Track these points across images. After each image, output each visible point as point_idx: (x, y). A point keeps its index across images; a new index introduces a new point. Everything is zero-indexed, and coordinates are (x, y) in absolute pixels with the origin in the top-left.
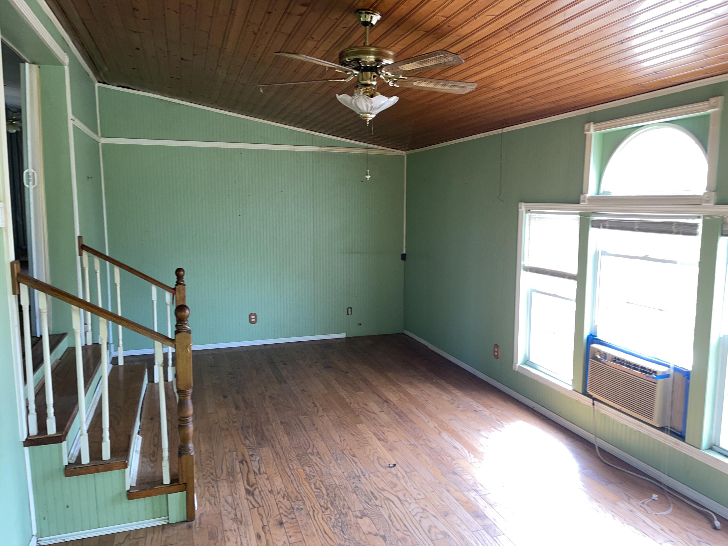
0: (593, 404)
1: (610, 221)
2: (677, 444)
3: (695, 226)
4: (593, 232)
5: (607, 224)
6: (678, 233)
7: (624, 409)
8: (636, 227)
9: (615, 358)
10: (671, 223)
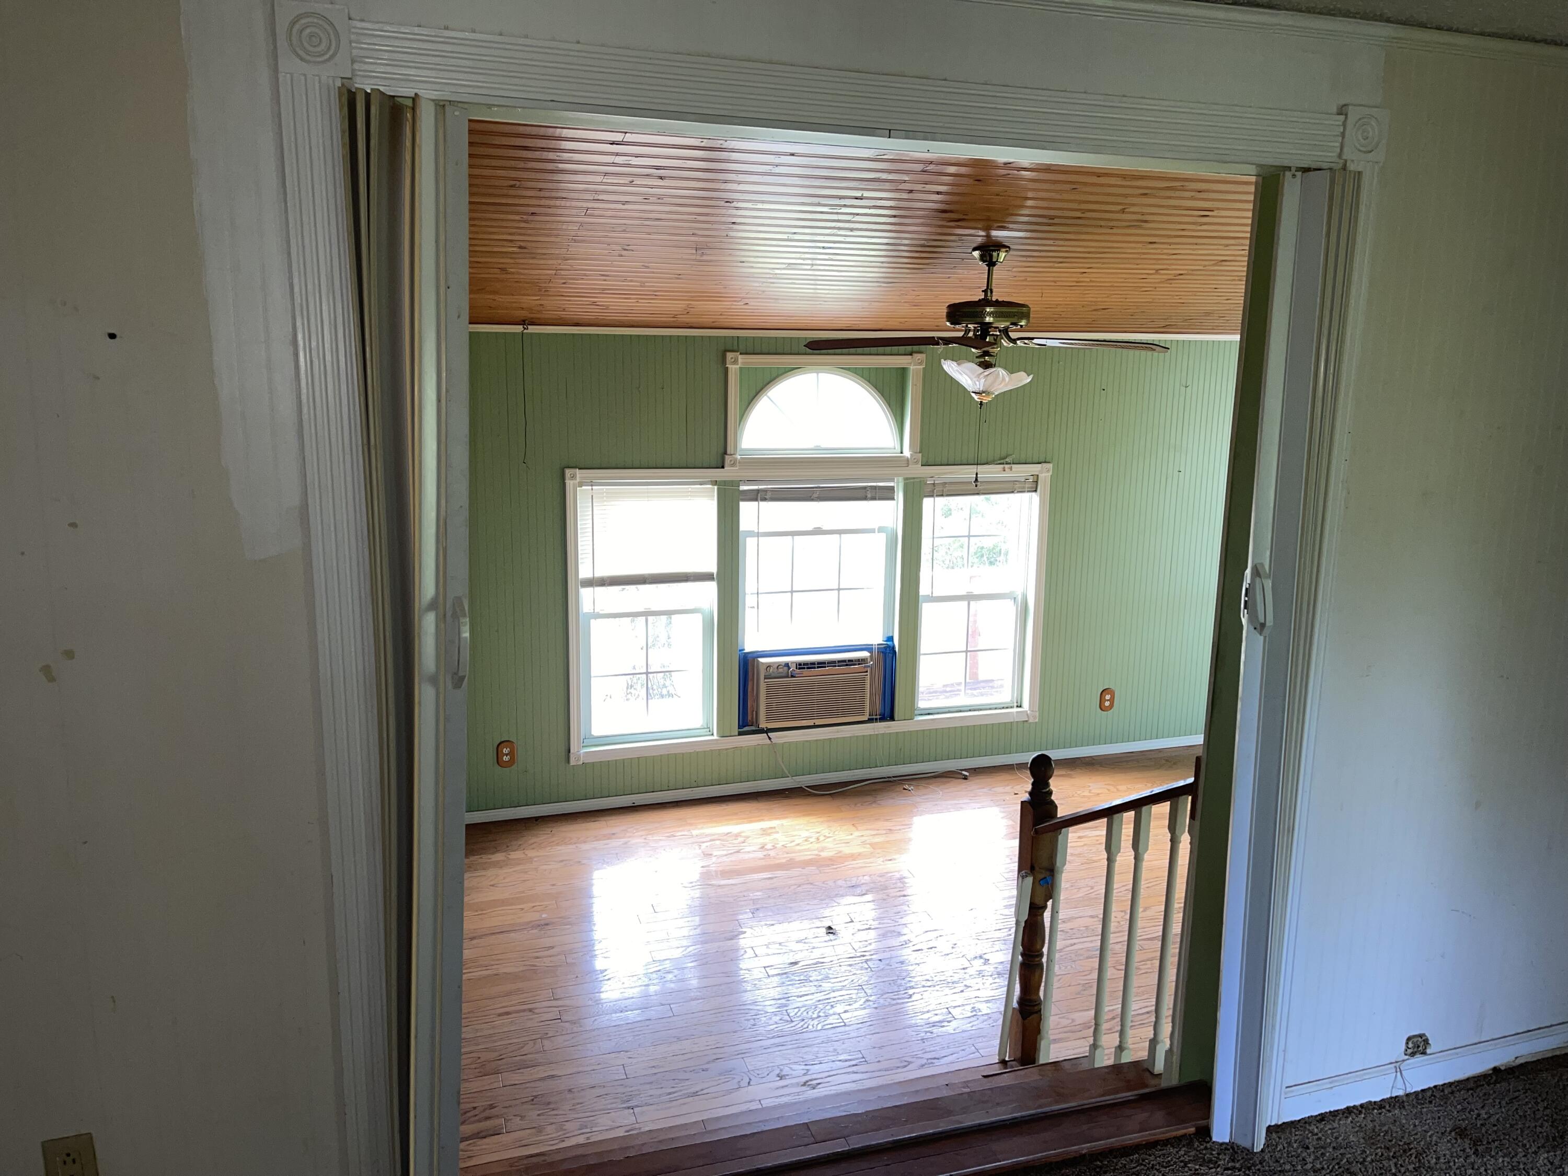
0: (770, 738)
1: (773, 490)
2: (889, 727)
3: (892, 489)
4: (747, 509)
5: (769, 495)
6: (873, 499)
7: (818, 722)
8: (815, 495)
9: (800, 664)
10: (865, 488)
